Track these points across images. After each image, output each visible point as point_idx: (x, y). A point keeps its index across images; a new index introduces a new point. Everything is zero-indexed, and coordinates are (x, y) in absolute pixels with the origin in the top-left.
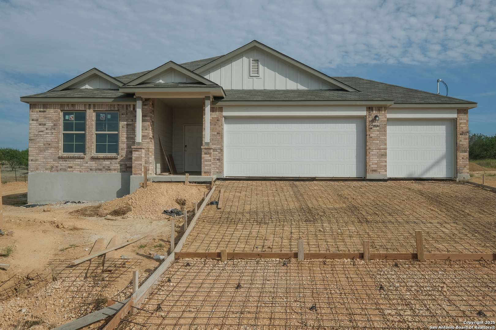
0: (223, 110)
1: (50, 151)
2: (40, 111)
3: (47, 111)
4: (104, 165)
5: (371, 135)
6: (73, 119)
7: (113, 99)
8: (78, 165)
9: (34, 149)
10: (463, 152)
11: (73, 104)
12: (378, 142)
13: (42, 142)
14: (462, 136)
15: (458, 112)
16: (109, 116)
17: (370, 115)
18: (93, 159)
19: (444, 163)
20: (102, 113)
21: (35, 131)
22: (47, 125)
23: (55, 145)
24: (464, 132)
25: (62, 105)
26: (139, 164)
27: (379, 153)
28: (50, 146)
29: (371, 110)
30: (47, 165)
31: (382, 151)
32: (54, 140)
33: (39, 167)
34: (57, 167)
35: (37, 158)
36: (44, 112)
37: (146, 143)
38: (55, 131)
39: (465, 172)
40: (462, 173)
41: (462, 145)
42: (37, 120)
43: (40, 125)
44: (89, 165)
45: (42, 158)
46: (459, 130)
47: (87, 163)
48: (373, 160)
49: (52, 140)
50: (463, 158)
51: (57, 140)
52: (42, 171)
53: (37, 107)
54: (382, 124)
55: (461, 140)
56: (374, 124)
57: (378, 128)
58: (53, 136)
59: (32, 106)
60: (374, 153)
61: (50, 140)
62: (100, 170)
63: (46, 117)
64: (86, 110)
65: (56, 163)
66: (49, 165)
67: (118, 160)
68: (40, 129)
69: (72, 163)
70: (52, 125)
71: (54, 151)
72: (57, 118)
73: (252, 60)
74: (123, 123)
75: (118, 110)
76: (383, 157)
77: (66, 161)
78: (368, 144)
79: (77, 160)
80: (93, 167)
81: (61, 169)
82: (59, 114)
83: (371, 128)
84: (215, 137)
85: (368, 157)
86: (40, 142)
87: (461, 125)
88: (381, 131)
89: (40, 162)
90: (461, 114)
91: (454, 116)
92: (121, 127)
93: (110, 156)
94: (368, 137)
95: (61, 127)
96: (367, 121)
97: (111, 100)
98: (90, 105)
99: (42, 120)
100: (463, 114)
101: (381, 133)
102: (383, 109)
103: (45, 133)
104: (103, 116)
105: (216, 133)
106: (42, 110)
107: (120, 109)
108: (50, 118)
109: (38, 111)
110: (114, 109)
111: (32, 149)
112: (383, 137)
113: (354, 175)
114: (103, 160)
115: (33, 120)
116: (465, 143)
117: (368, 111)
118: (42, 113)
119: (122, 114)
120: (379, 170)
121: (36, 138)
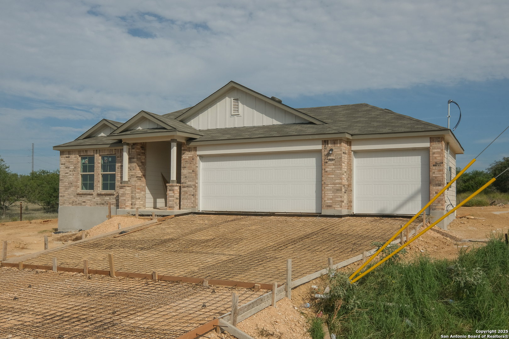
0: (197, 149)
1: (72, 189)
2: (66, 157)
3: (70, 157)
4: (105, 200)
5: (327, 169)
6: (87, 163)
7: (110, 145)
8: (89, 200)
9: (62, 187)
10: (436, 186)
11: (86, 151)
12: (333, 176)
13: (67, 182)
14: (436, 167)
15: (430, 141)
16: (110, 159)
17: (325, 149)
18: (99, 195)
19: (419, 199)
20: (106, 157)
21: (63, 173)
22: (70, 167)
23: (75, 184)
24: (438, 163)
25: (79, 151)
26: (123, 199)
27: (334, 188)
28: (72, 185)
29: (326, 143)
30: (70, 200)
31: (338, 185)
32: (75, 180)
33: (65, 202)
34: (76, 201)
35: (64, 195)
36: (69, 157)
37: (133, 181)
38: (75, 173)
39: (438, 208)
40: (435, 209)
41: (436, 177)
42: (64, 164)
43: (66, 168)
44: (96, 200)
45: (67, 194)
46: (432, 161)
47: (94, 199)
48: (329, 195)
49: (73, 180)
50: (436, 193)
51: (76, 180)
52: (67, 205)
53: (64, 153)
54: (338, 158)
55: (434, 172)
56: (329, 158)
57: (333, 162)
58: (74, 176)
59: (61, 153)
60: (329, 188)
61: (72, 180)
62: (103, 204)
63: (70, 162)
64: (94, 155)
65: (75, 198)
66: (71, 200)
67: (115, 196)
68: (66, 171)
69: (85, 198)
70: (73, 167)
71: (74, 189)
72: (76, 162)
73: (233, 100)
74: (118, 164)
75: (115, 154)
76: (338, 192)
77: (82, 197)
78: (323, 178)
79: (88, 196)
80: (98, 202)
81: (78, 203)
82: (78, 159)
83: (327, 163)
84: (191, 175)
85: (323, 192)
86: (66, 182)
87: (435, 155)
88: (337, 165)
89: (65, 198)
90: (435, 143)
91: (427, 145)
92: (117, 168)
93: (110, 192)
94: (323, 171)
95: (80, 169)
96: (323, 155)
97: (108, 146)
98: (97, 150)
99: (68, 164)
100: (437, 143)
101: (336, 167)
102: (339, 141)
103: (69, 175)
104: (106, 159)
105: (191, 171)
106: (67, 156)
107: (116, 153)
108: (72, 162)
109: (65, 157)
110: (112, 154)
111: (61, 187)
112: (338, 171)
113: (313, 210)
114: (105, 196)
115: (62, 164)
116: (439, 175)
117: (324, 145)
118: (67, 158)
119: (118, 157)
120: (334, 206)
121: (64, 178)
